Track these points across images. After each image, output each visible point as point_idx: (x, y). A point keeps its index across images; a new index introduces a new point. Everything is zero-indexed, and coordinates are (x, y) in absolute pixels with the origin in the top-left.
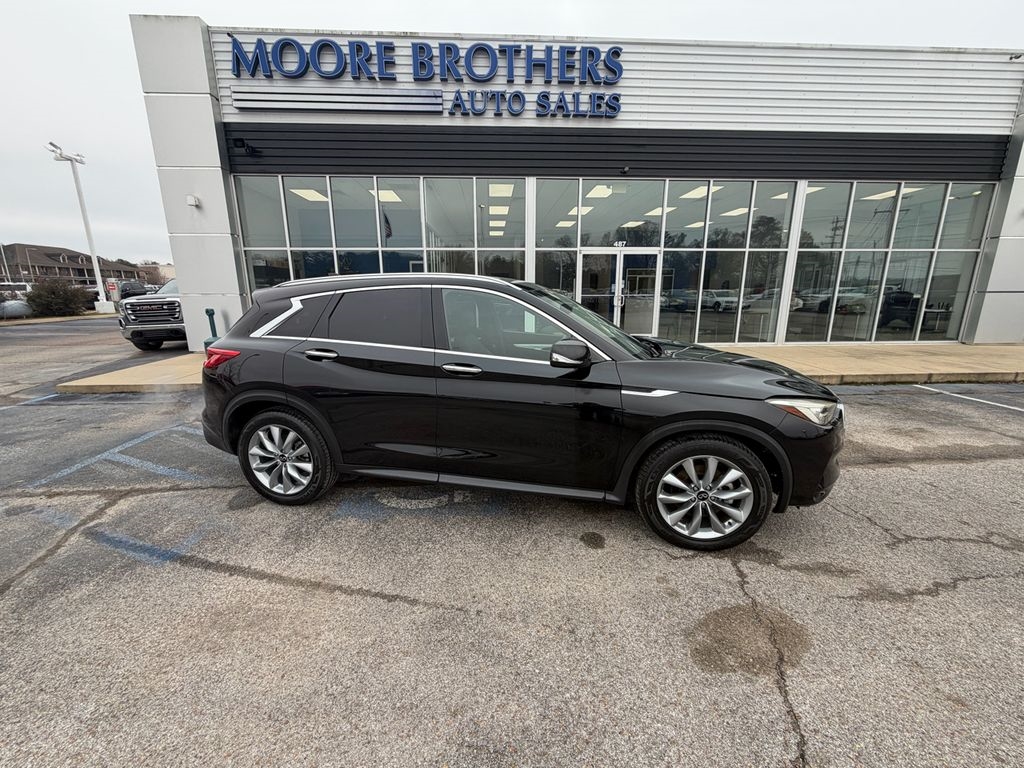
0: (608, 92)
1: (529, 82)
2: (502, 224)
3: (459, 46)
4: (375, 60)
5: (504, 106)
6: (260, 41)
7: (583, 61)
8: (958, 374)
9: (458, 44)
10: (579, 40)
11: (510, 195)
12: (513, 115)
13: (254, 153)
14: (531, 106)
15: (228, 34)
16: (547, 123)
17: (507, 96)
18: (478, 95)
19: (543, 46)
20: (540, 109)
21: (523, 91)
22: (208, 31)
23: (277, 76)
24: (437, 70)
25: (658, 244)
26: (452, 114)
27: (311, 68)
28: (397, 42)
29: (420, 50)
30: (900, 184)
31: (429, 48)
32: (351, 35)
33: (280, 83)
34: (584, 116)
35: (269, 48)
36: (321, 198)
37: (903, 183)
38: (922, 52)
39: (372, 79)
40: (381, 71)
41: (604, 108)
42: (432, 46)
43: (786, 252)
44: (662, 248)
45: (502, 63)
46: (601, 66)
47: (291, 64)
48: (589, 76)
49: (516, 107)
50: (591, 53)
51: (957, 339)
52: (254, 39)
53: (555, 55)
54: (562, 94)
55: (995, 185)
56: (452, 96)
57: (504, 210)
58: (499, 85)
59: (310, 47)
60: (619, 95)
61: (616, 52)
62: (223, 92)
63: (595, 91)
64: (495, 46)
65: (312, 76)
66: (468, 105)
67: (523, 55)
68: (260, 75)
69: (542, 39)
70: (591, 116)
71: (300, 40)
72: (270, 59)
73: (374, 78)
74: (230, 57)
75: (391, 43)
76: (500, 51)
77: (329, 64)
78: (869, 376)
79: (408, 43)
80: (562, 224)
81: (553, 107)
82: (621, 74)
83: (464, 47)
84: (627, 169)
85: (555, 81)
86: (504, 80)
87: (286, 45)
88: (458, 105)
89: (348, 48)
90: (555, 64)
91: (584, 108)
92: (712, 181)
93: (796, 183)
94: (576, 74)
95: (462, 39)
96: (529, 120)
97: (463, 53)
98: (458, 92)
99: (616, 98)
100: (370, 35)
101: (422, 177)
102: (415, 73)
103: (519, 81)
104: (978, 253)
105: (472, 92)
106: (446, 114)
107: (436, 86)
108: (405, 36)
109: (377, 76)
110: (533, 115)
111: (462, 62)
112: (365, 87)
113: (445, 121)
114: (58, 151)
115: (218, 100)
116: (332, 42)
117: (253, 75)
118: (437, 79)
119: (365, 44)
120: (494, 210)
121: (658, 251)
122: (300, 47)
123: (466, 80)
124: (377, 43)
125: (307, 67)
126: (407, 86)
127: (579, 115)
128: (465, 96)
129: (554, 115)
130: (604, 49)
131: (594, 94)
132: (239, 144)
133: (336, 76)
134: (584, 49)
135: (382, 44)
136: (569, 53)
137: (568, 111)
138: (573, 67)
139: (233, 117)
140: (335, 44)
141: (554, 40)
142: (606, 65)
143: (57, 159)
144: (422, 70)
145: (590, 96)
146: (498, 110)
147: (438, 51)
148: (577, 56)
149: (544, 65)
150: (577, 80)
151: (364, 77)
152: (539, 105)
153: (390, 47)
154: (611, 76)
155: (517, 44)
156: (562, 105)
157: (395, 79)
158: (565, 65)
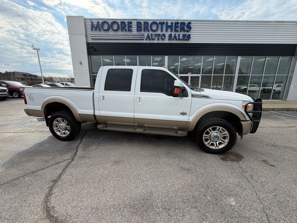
0: (187, 34)
1: (167, 31)
3: (149, 22)
4: (127, 26)
5: (160, 37)
6: (98, 22)
7: (181, 25)
8: (281, 108)
9: (148, 21)
10: (180, 20)
11: (159, 60)
12: (162, 40)
13: (95, 50)
14: (167, 37)
15: (90, 20)
16: (171, 42)
17: (161, 35)
18: (153, 35)
19: (170, 22)
20: (169, 38)
21: (165, 34)
22: (85, 19)
23: (102, 30)
24: (143, 28)
25: (200, 73)
26: (146, 40)
27: (111, 28)
28: (133, 22)
29: (139, 23)
30: (266, 57)
31: (141, 23)
32: (121, 20)
33: (103, 32)
35: (100, 23)
37: (267, 57)
38: (272, 22)
39: (126, 31)
40: (128, 29)
41: (186, 38)
43: (235, 76)
44: (201, 75)
45: (160, 26)
46: (185, 27)
47: (106, 27)
48: (182, 29)
49: (163, 38)
50: (183, 23)
51: (282, 99)
52: (97, 21)
53: (174, 24)
54: (175, 34)
55: (293, 57)
56: (146, 35)
58: (159, 32)
59: (110, 23)
60: (190, 34)
61: (190, 23)
62: (88, 35)
63: (184, 34)
64: (158, 22)
65: (111, 30)
66: (151, 37)
67: (165, 24)
68: (98, 30)
69: (170, 20)
70: (182, 40)
71: (108, 21)
72: (100, 26)
73: (127, 31)
74: (90, 26)
75: (131, 22)
76: (159, 23)
77: (115, 27)
79: (136, 21)
80: (171, 67)
81: (173, 38)
82: (191, 29)
84: (192, 54)
85: (173, 31)
86: (160, 31)
87: (105, 22)
88: (148, 37)
89: (120, 23)
90: (174, 27)
91: (181, 38)
92: (215, 56)
93: (238, 57)
94: (179, 29)
95: (149, 20)
96: (166, 41)
97: (150, 24)
98: (148, 34)
99: (189, 35)
100: (126, 20)
101: (138, 56)
102: (137, 29)
103: (164, 31)
104: (288, 76)
106: (145, 40)
107: (142, 32)
108: (135, 20)
109: (127, 30)
110: (167, 40)
111: (149, 26)
112: (124, 33)
113: (144, 42)
114: (34, 47)
115: (87, 37)
116: (116, 22)
117: (96, 30)
118: (143, 31)
119: (124, 22)
122: (108, 23)
123: (150, 31)
124: (128, 22)
125: (110, 28)
126: (135, 33)
127: (179, 40)
128: (150, 35)
129: (173, 40)
130: (186, 22)
132: (92, 48)
133: (117, 30)
134: (181, 23)
135: (129, 22)
136: (177, 23)
137: (177, 39)
138: (178, 27)
139: (90, 41)
140: (117, 22)
141: (173, 20)
142: (187, 27)
143: (33, 49)
144: (139, 29)
145: (183, 35)
146: (158, 39)
147: (143, 23)
148: (179, 24)
149: (171, 27)
150: (179, 31)
151: (124, 30)
152: (169, 37)
153: (131, 23)
154: (188, 29)
155: (164, 21)
156: (175, 37)
157: (132, 31)
158: (176, 27)
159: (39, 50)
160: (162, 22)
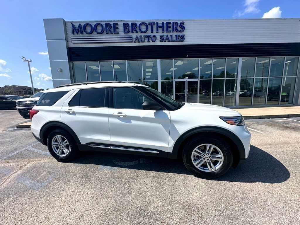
0: (181, 34)
1: (157, 32)
2: (150, 74)
4: (113, 28)
5: (150, 39)
6: (80, 24)
7: (173, 26)
9: (136, 22)
10: (172, 20)
11: (152, 65)
12: (153, 42)
13: (78, 55)
14: (158, 39)
15: (71, 23)
16: (163, 44)
17: (151, 36)
19: (161, 22)
20: (161, 40)
21: (156, 35)
22: (65, 22)
23: (84, 33)
24: (131, 30)
25: (198, 78)
26: (135, 42)
28: (119, 23)
29: (126, 25)
30: (270, 58)
31: (128, 24)
32: (106, 22)
33: (85, 36)
34: (174, 41)
35: (82, 26)
36: (97, 68)
39: (112, 33)
40: (114, 31)
41: (180, 39)
43: (237, 79)
45: (150, 27)
46: (178, 27)
47: (89, 29)
48: (175, 30)
50: (175, 24)
51: (292, 104)
52: (78, 24)
53: (165, 25)
54: (167, 35)
55: (299, 57)
56: (135, 37)
57: (151, 70)
58: (149, 33)
59: (94, 25)
60: (184, 35)
61: (183, 23)
62: (69, 39)
63: (177, 34)
64: (147, 23)
65: (94, 32)
66: (140, 39)
67: (155, 25)
69: (161, 20)
70: (176, 41)
71: (91, 24)
72: (83, 29)
74: (71, 29)
75: (117, 23)
76: (149, 24)
77: (99, 29)
79: (122, 23)
81: (165, 39)
82: (184, 29)
83: (138, 23)
84: (187, 56)
85: (165, 32)
87: (87, 25)
88: (137, 39)
89: (105, 25)
90: (165, 27)
91: (174, 39)
92: (213, 58)
93: (239, 58)
95: (138, 21)
96: (158, 43)
97: (138, 25)
98: (137, 36)
99: (183, 36)
100: (111, 21)
101: (126, 60)
102: (124, 31)
103: (155, 32)
104: (296, 77)
105: (141, 36)
106: (133, 42)
107: (130, 34)
108: (121, 21)
111: (138, 28)
112: (110, 36)
113: (133, 44)
114: (25, 59)
115: (67, 41)
117: (78, 34)
119: (110, 24)
120: (148, 70)
121: (198, 80)
122: (91, 26)
123: (139, 32)
124: (113, 23)
125: (93, 31)
126: (122, 35)
128: (139, 37)
129: (165, 41)
130: (179, 22)
131: (177, 35)
132: (73, 53)
133: (101, 33)
134: (173, 23)
135: (115, 24)
136: (169, 24)
137: (169, 40)
138: (170, 28)
139: (72, 46)
140: (101, 24)
141: (164, 20)
142: (180, 27)
143: (24, 61)
144: (126, 30)
145: (176, 36)
146: (149, 41)
147: (131, 25)
148: (171, 25)
150: (172, 31)
151: (109, 32)
152: (161, 38)
154: (181, 30)
155: (154, 22)
156: (167, 38)
157: (118, 33)
158: (168, 27)
160: (152, 23)
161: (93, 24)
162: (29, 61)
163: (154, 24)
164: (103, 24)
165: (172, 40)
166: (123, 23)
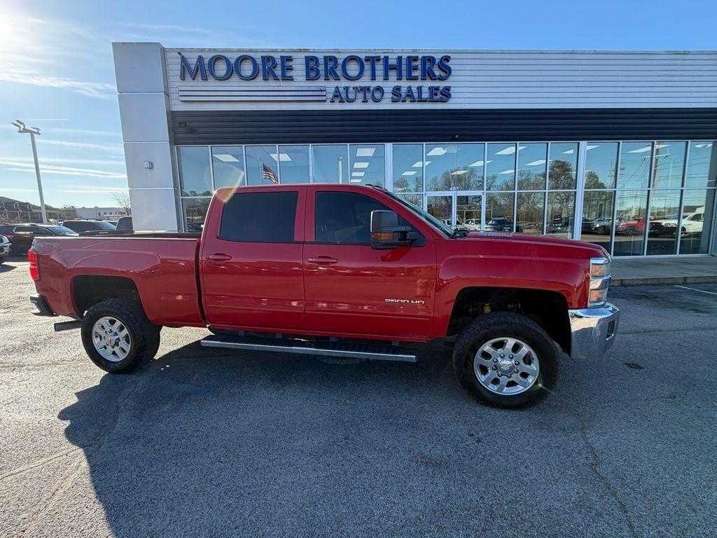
2: (362, 174)
3: (337, 57)
8: (706, 277)
9: (336, 56)
10: (421, 51)
11: (371, 155)
13: (192, 131)
14: (388, 96)
15: (179, 53)
16: (399, 107)
17: (372, 89)
19: (396, 56)
22: (164, 51)
25: (482, 188)
26: (332, 101)
28: (293, 55)
30: (653, 143)
32: (263, 51)
33: (213, 84)
34: (426, 101)
41: (439, 96)
42: (319, 57)
43: (576, 192)
44: (485, 191)
48: (428, 75)
49: (377, 95)
50: (429, 60)
51: (707, 253)
52: (196, 55)
54: (410, 87)
57: (364, 165)
58: (365, 82)
61: (447, 59)
62: (172, 90)
64: (362, 56)
69: (394, 51)
71: (228, 55)
74: (179, 67)
78: (641, 280)
79: (303, 55)
80: (406, 173)
83: (341, 58)
84: (457, 136)
88: (337, 95)
92: (518, 142)
93: (579, 143)
95: (339, 52)
96: (387, 105)
99: (448, 89)
100: (276, 51)
101: (310, 145)
104: (715, 190)
106: (328, 102)
107: (321, 83)
108: (300, 51)
109: (280, 78)
110: (389, 101)
112: (272, 84)
113: (328, 107)
114: (22, 126)
115: (168, 96)
117: (194, 79)
120: (357, 165)
121: (483, 194)
125: (232, 73)
126: (301, 84)
127: (422, 100)
131: (432, 87)
132: (183, 125)
139: (179, 107)
141: (403, 52)
143: (20, 132)
146: (365, 98)
147: (323, 60)
148: (418, 63)
149: (397, 68)
150: (420, 77)
151: (271, 78)
152: (393, 94)
153: (290, 59)
154: (443, 74)
155: (377, 55)
156: (410, 94)
157: (293, 80)
158: (411, 68)
159: (38, 133)
160: (373, 58)
161: (233, 57)
162: (35, 132)
163: (379, 60)
164: (258, 57)
165: (421, 98)
166: (306, 57)
